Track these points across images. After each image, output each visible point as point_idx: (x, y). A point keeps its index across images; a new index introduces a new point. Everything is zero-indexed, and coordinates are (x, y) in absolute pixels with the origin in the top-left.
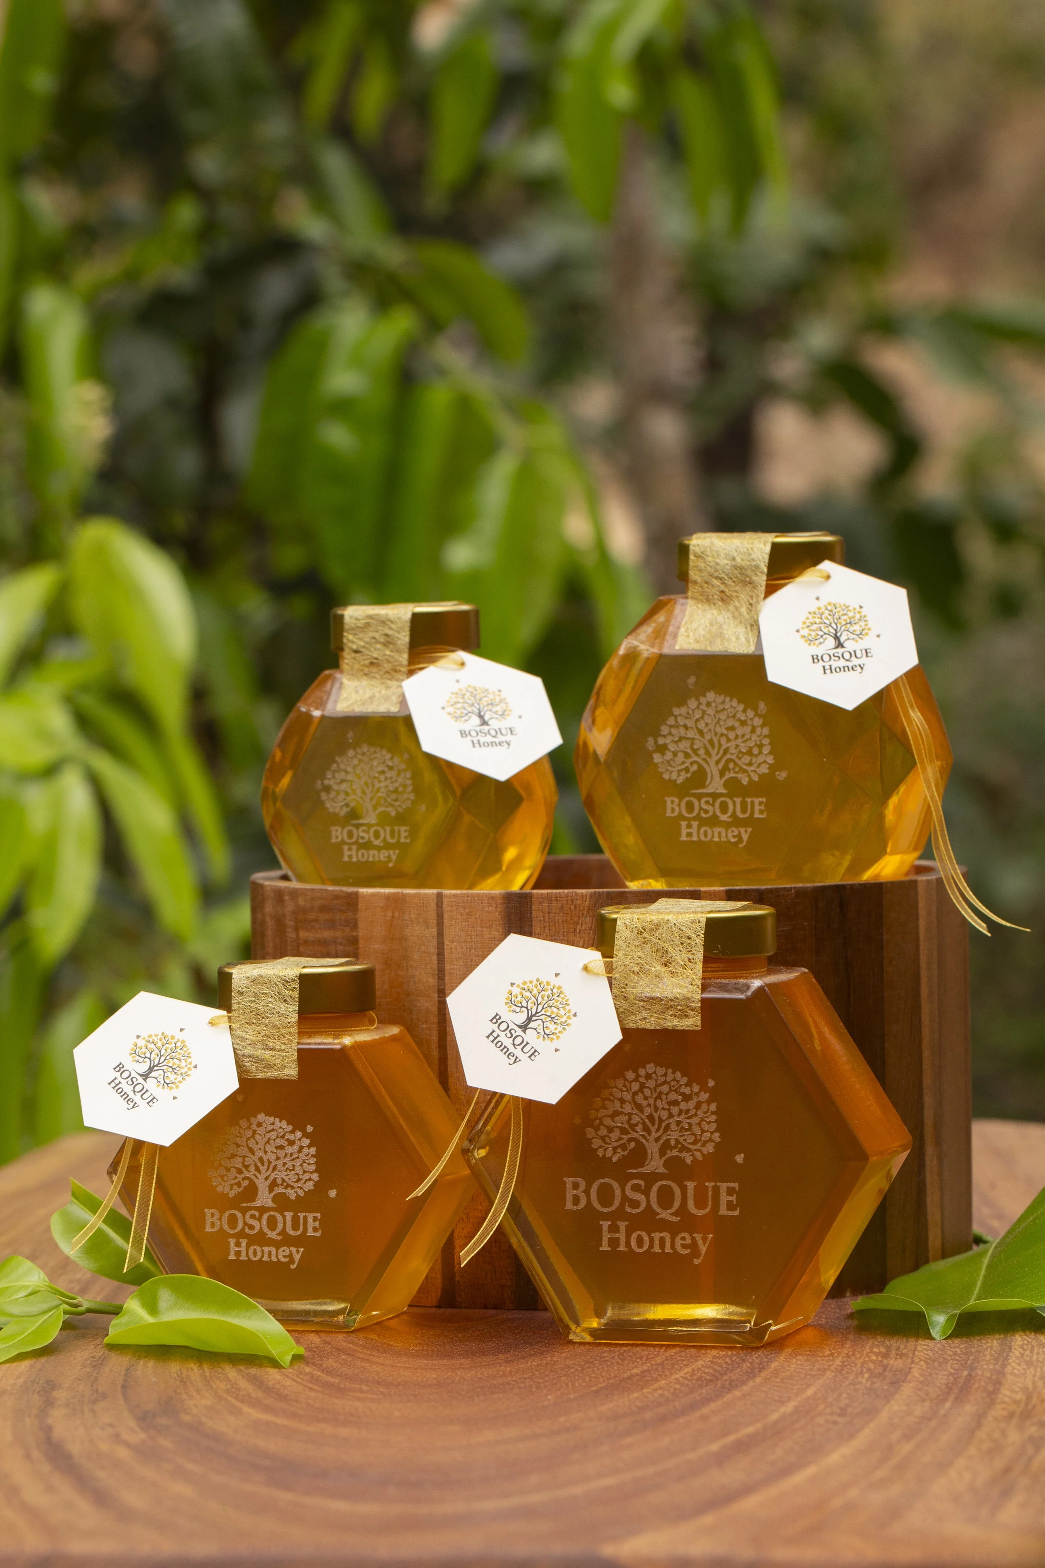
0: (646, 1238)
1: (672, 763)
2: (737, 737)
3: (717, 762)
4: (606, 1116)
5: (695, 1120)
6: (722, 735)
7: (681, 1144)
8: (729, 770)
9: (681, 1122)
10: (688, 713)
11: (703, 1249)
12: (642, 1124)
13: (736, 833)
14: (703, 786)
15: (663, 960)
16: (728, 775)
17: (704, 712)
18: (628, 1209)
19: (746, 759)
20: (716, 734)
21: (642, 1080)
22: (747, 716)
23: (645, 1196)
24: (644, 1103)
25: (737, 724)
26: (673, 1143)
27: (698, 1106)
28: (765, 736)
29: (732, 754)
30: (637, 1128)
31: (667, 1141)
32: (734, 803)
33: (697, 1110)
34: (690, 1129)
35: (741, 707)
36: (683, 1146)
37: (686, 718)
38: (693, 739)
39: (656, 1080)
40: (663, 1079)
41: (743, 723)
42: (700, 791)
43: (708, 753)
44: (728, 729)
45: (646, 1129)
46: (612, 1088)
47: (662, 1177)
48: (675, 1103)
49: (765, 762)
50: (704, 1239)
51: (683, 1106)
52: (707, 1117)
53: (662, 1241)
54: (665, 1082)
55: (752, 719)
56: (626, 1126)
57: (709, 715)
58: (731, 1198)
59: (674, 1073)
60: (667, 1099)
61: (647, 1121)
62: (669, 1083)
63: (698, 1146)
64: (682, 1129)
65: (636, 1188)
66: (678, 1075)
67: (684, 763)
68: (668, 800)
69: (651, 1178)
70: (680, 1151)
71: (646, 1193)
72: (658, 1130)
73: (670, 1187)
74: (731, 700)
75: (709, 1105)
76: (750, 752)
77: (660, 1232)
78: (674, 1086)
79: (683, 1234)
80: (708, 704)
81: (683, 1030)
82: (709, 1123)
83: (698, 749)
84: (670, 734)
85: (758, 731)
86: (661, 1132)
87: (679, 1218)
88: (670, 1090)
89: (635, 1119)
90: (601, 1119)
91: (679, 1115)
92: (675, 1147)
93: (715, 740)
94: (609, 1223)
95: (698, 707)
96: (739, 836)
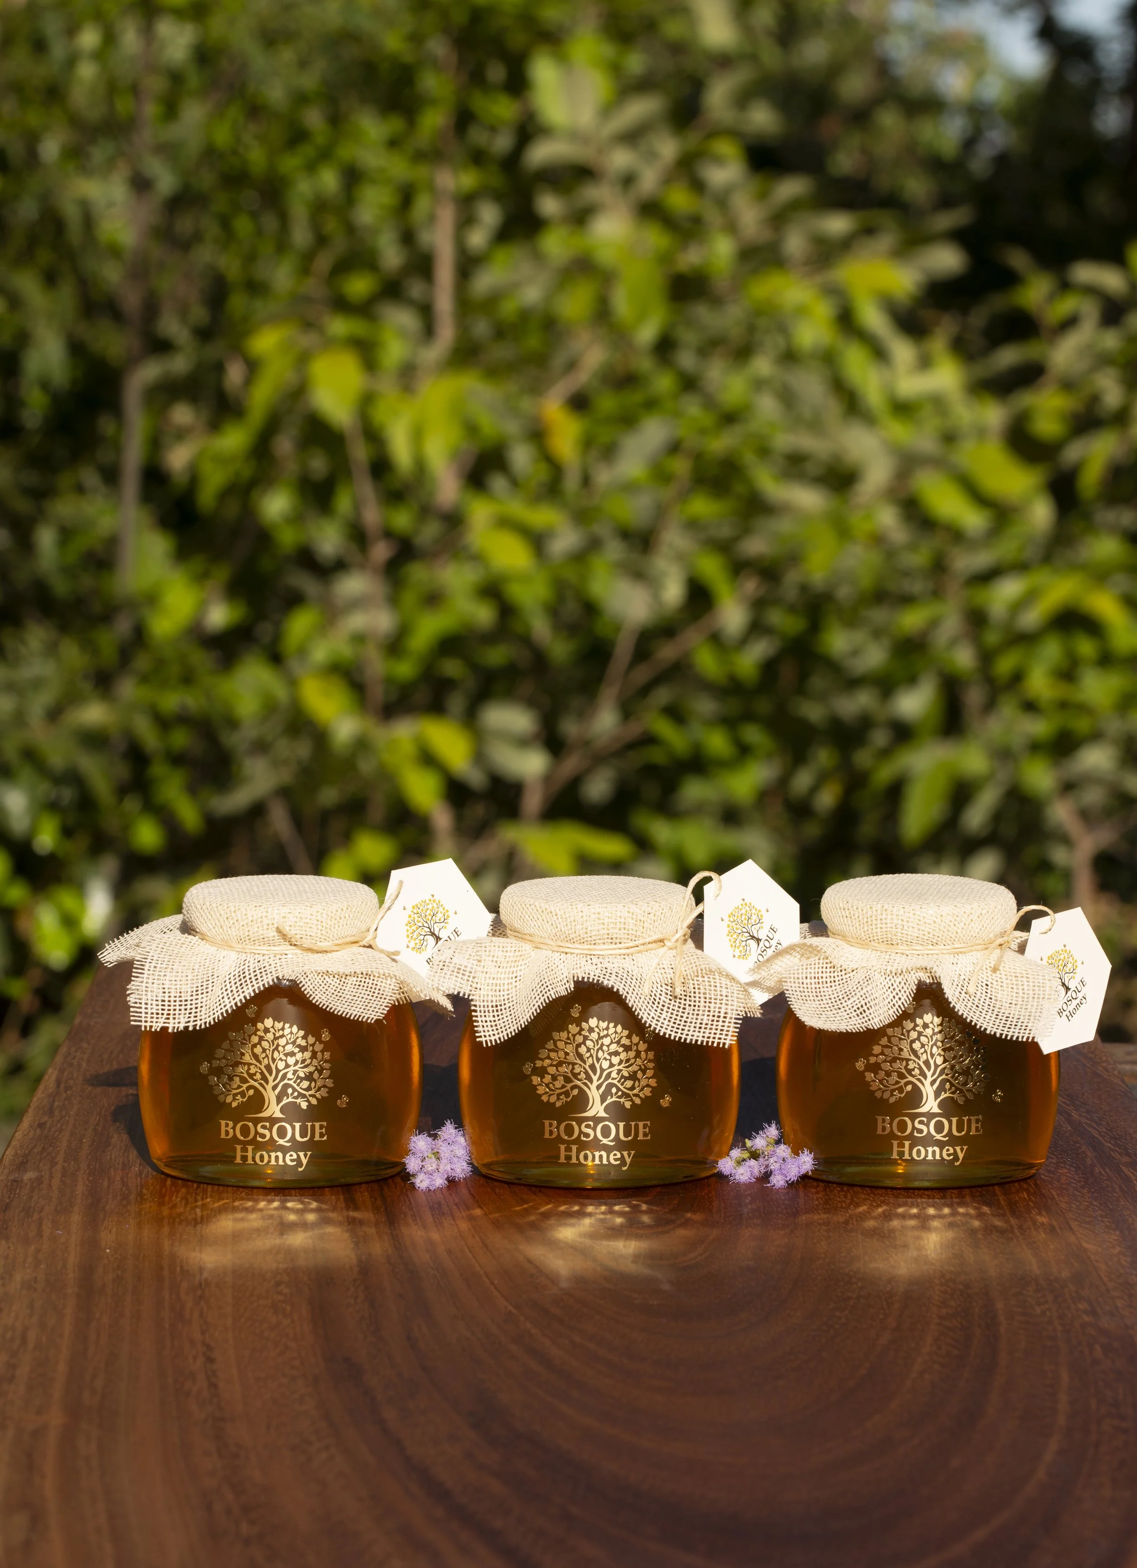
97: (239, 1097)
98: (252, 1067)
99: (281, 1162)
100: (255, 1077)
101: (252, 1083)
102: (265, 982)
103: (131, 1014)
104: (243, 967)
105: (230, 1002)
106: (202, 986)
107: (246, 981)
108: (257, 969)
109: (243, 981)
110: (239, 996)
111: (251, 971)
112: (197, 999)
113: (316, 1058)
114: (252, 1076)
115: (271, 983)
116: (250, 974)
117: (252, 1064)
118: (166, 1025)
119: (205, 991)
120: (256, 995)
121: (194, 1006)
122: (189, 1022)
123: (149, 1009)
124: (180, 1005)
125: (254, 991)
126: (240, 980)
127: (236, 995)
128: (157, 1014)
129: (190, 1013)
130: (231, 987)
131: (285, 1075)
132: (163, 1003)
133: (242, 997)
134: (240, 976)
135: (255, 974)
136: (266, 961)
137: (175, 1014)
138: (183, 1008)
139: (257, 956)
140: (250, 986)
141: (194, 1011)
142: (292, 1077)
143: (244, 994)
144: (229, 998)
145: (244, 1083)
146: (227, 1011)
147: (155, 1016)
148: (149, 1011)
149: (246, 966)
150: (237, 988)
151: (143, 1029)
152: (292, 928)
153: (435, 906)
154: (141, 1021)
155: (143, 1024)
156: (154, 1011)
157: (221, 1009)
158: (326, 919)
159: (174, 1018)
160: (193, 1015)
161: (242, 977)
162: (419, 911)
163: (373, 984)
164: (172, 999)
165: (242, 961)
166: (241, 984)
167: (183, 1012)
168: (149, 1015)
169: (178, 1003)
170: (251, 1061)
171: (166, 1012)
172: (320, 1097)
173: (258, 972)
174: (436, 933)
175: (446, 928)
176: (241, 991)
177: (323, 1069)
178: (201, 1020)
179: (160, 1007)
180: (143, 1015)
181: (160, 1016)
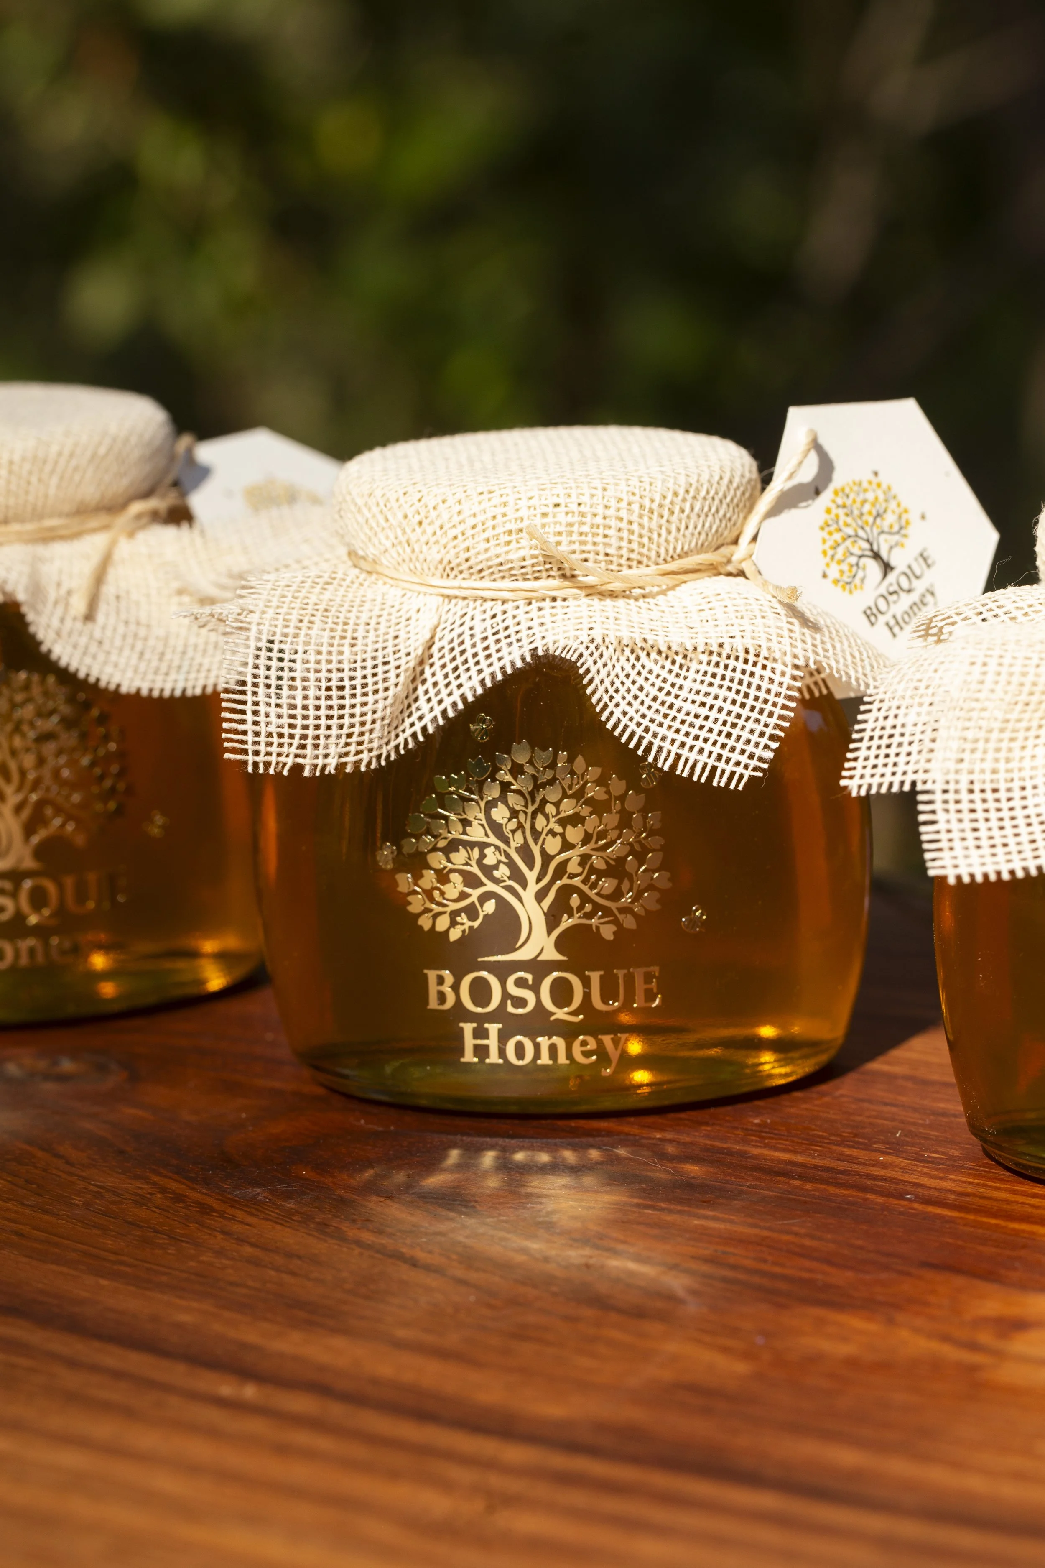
97: (463, 918)
98: (489, 851)
99: (562, 1059)
100: (496, 874)
101: (490, 887)
102: (506, 662)
103: (224, 736)
104: (460, 630)
105: (432, 709)
106: (374, 675)
107: (466, 661)
108: (489, 632)
109: (459, 660)
110: (450, 694)
111: (477, 639)
112: (365, 704)
113: (630, 827)
114: (488, 871)
115: (519, 664)
116: (474, 646)
117: (488, 845)
118: (300, 760)
119: (381, 686)
120: (488, 692)
121: (357, 720)
122: (346, 754)
123: (263, 724)
124: (329, 717)
125: (482, 682)
126: (454, 659)
127: (444, 692)
128: (281, 735)
129: (349, 736)
130: (433, 675)
131: (563, 865)
132: (292, 712)
133: (456, 697)
134: (452, 649)
135: (485, 644)
136: (509, 615)
137: (317, 737)
138: (334, 722)
139: (489, 604)
140: (474, 670)
141: (357, 730)
142: (580, 870)
143: (462, 690)
144: (429, 700)
145: (474, 887)
146: (424, 729)
147: (275, 740)
148: (263, 729)
149: (466, 627)
150: (446, 676)
151: (250, 769)
152: (564, 539)
153: (881, 497)
154: (246, 752)
155: (250, 758)
156: (272, 729)
157: (412, 725)
158: (641, 516)
159: (316, 746)
160: (355, 739)
161: (457, 652)
162: (849, 502)
163: (744, 672)
164: (311, 702)
165: (457, 617)
166: (456, 669)
167: (334, 731)
168: (262, 739)
169: (323, 712)
170: (485, 840)
171: (298, 732)
172: (643, 913)
173: (491, 640)
174: (884, 554)
175: (902, 545)
176: (455, 683)
177: (646, 850)
178: (370, 750)
179: (286, 721)
180: (250, 738)
181: (286, 740)
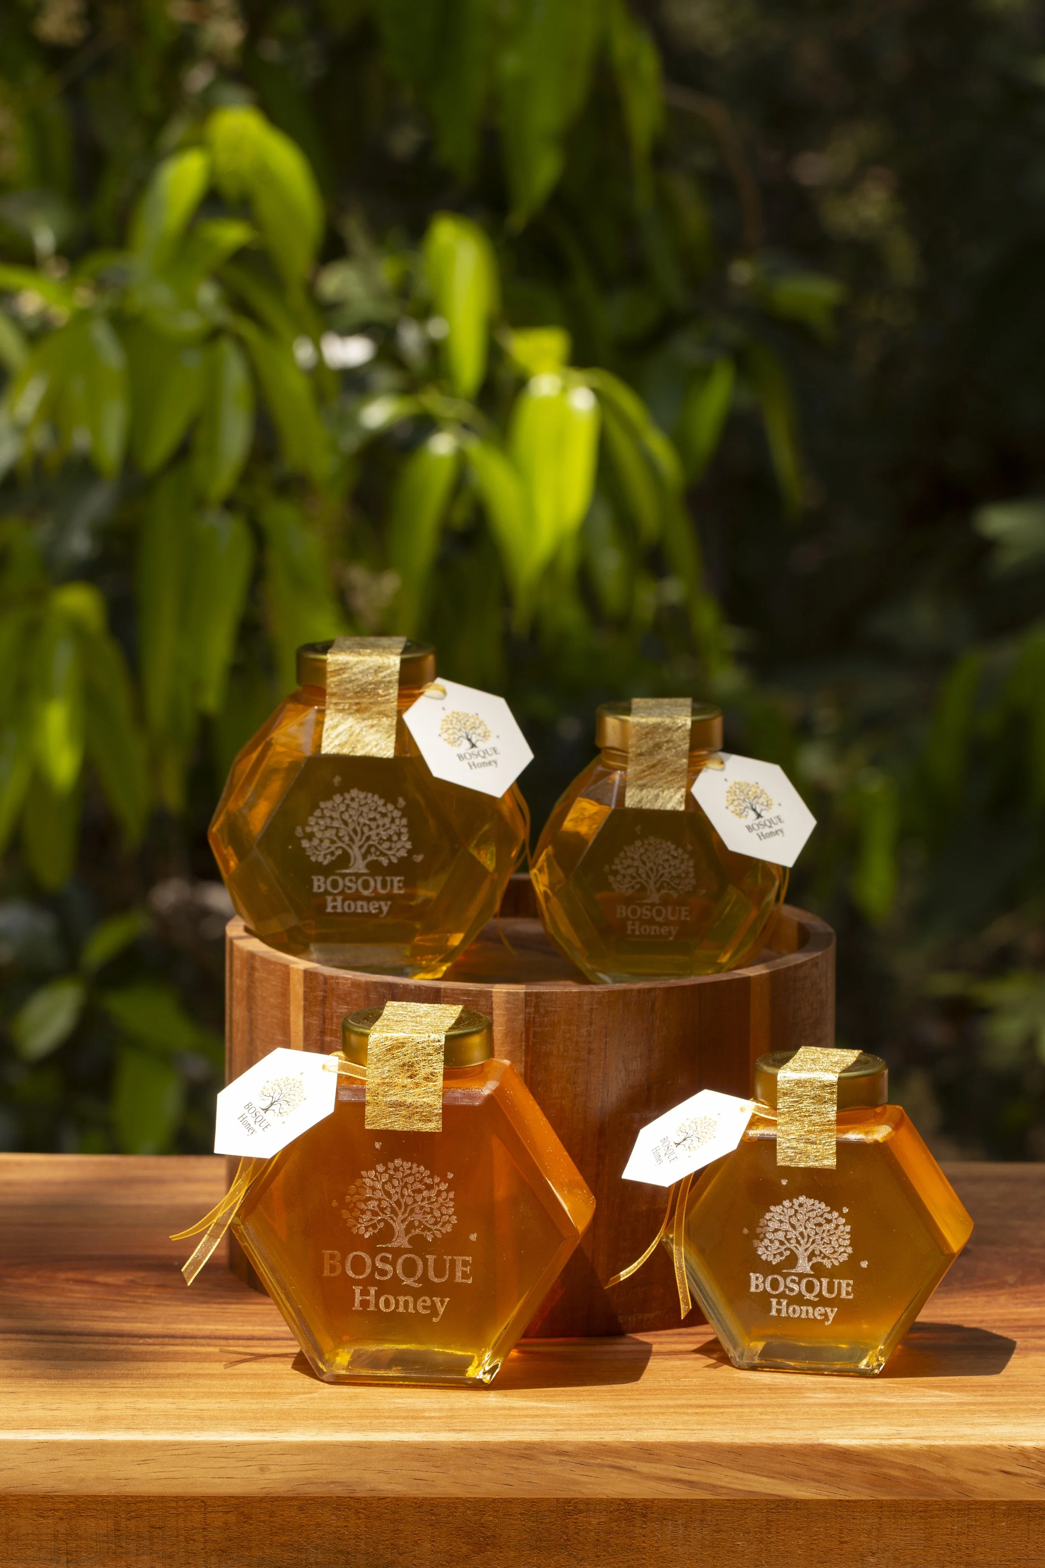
0: (392, 1301)
1: (319, 848)
2: (378, 826)
3: (360, 847)
4: (359, 1201)
5: (436, 1206)
6: (365, 824)
7: (424, 1224)
8: (371, 854)
9: (423, 1207)
10: (334, 807)
11: (441, 1310)
12: (390, 1207)
13: (377, 906)
14: (347, 867)
15: (409, 1074)
16: (370, 858)
17: (348, 806)
18: (377, 1277)
19: (386, 845)
20: (359, 824)
21: (392, 1172)
22: (387, 809)
23: (392, 1266)
24: (392, 1191)
25: (378, 816)
26: (417, 1224)
27: (439, 1193)
28: (404, 826)
29: (374, 841)
30: (385, 1211)
31: (412, 1222)
32: (375, 881)
33: (437, 1197)
34: (431, 1212)
35: (382, 802)
36: (425, 1226)
37: (332, 810)
38: (338, 829)
39: (403, 1172)
40: (409, 1172)
41: (384, 815)
42: (344, 871)
43: (351, 839)
44: (370, 820)
45: (393, 1211)
46: (365, 1178)
47: (407, 1251)
48: (419, 1191)
49: (403, 847)
50: (442, 1302)
51: (425, 1193)
52: (446, 1203)
53: (406, 1303)
54: (410, 1175)
55: (392, 812)
56: (377, 1209)
57: (353, 808)
58: (465, 1269)
59: (418, 1167)
60: (412, 1188)
61: (394, 1205)
62: (414, 1175)
63: (438, 1227)
64: (425, 1213)
65: (384, 1260)
66: (422, 1168)
67: (329, 848)
68: (315, 878)
69: (398, 1252)
70: (423, 1230)
71: (393, 1264)
72: (404, 1213)
73: (413, 1259)
74: (373, 796)
75: (447, 1193)
76: (389, 839)
77: (405, 1296)
78: (418, 1177)
79: (423, 1298)
80: (353, 799)
81: (427, 1132)
82: (448, 1208)
83: (343, 836)
84: (317, 823)
85: (397, 822)
86: (406, 1215)
87: (421, 1285)
88: (415, 1181)
89: (384, 1204)
90: (355, 1203)
91: (422, 1201)
92: (419, 1227)
93: (358, 829)
94: (361, 1288)
95: (343, 802)
96: (380, 908)
